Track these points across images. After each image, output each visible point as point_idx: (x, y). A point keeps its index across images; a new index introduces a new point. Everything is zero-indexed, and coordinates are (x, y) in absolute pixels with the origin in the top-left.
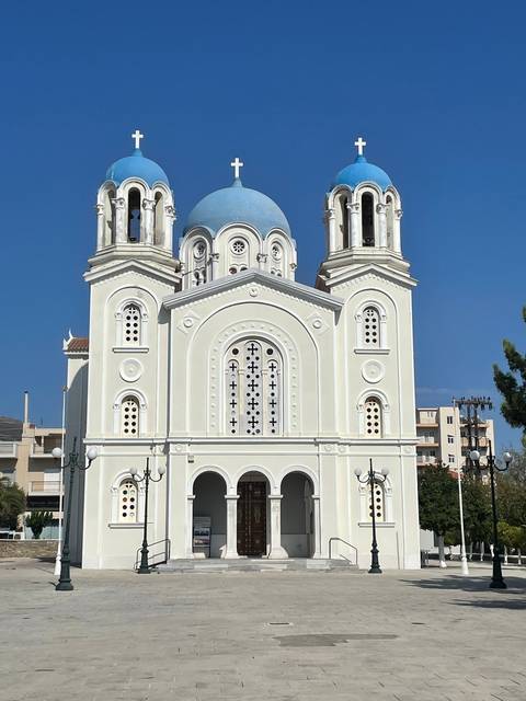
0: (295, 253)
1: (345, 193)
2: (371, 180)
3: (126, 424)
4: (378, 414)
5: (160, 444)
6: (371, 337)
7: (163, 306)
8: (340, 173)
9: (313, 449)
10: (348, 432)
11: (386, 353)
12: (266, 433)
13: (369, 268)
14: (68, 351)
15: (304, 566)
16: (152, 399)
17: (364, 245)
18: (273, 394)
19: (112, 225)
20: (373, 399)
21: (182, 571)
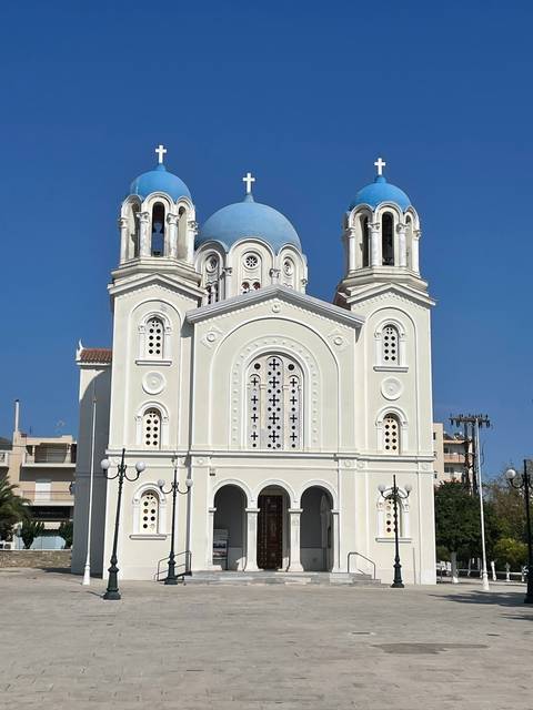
0: (306, 269)
1: (366, 212)
2: (391, 200)
3: (148, 436)
4: (396, 430)
5: (180, 456)
6: (390, 355)
7: (185, 320)
8: (361, 192)
9: (332, 464)
10: (367, 448)
11: (405, 370)
12: (287, 447)
13: (388, 287)
14: (81, 361)
15: (328, 580)
16: (174, 411)
17: (384, 264)
18: (293, 409)
19: (136, 238)
20: (391, 416)
21: (208, 582)
